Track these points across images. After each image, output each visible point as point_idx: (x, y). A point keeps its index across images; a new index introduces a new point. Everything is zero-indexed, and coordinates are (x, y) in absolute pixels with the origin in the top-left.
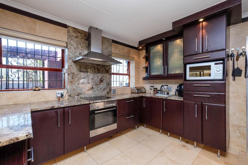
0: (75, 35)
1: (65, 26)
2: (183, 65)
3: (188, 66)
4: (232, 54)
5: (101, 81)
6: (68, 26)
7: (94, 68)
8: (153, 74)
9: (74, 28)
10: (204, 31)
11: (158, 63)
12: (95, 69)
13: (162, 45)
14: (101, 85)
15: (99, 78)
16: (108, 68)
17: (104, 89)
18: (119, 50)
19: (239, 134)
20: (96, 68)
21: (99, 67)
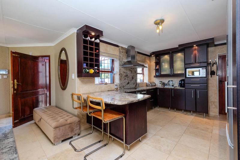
0: (121, 51)
1: (117, 46)
2: (184, 68)
3: (187, 70)
4: (210, 63)
5: (133, 78)
6: (119, 46)
8: (162, 73)
9: (122, 47)
10: (196, 51)
11: (166, 66)
13: (169, 55)
14: (133, 81)
16: (136, 70)
17: (134, 84)
19: (214, 106)
21: (132, 69)
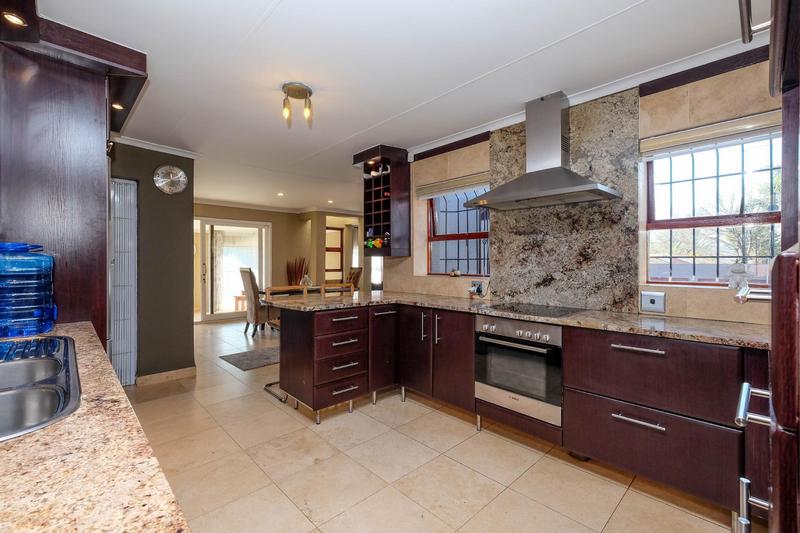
0: (504, 145)
1: (485, 136)
5: (585, 257)
6: (492, 133)
7: (555, 219)
9: (501, 130)
12: (560, 219)
14: (584, 273)
15: (575, 248)
16: (618, 208)
17: (599, 288)
18: (692, 110)
20: (564, 216)
